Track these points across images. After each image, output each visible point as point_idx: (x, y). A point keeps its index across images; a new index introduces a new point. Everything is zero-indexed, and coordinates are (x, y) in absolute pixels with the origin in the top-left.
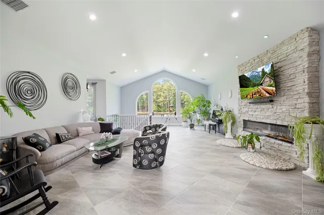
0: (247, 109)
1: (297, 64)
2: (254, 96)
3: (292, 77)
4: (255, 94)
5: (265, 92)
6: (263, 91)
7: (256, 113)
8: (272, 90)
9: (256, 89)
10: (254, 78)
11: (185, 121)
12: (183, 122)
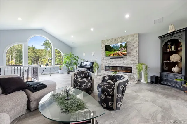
0: (107, 61)
1: (134, 45)
2: (114, 55)
3: (131, 49)
4: (115, 54)
5: (121, 54)
6: (120, 53)
7: (113, 63)
8: (125, 53)
9: (116, 52)
10: (116, 48)
11: (61, 70)
12: (59, 71)
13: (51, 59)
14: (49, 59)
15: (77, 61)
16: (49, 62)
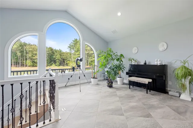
11: (94, 78)
12: (92, 79)
13: (81, 60)
14: (78, 60)
15: (121, 62)
16: (77, 64)
